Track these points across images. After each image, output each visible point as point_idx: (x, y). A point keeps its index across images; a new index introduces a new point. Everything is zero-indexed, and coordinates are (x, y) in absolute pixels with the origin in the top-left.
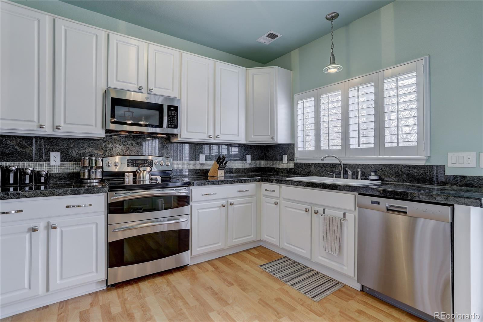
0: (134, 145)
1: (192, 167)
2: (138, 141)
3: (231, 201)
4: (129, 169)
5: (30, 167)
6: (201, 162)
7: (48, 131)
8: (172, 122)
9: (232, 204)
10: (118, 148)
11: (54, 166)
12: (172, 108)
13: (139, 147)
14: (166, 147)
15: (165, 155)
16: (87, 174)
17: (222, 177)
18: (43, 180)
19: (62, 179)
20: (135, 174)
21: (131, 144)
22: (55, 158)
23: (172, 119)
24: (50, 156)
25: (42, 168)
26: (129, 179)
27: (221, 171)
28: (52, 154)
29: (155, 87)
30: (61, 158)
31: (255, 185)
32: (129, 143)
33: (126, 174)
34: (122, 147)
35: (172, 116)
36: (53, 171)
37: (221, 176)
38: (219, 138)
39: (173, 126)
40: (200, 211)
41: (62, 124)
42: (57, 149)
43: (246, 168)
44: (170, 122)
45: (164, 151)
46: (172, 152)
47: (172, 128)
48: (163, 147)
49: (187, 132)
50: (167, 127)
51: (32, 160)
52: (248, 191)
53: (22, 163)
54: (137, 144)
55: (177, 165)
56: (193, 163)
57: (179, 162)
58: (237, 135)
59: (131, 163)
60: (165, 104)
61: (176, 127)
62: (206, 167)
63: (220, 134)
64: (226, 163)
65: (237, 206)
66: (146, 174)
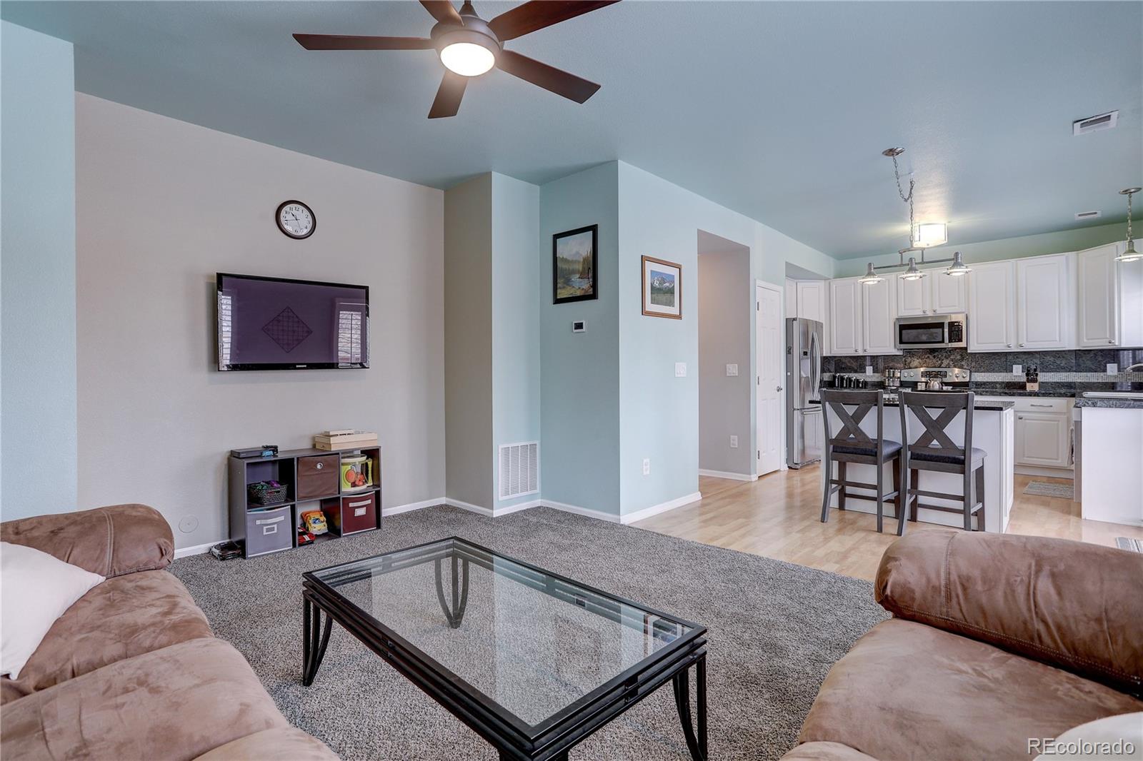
0: (930, 359)
1: (1003, 379)
3: (1020, 415)
4: (923, 379)
5: (854, 376)
6: (1015, 373)
7: (860, 353)
8: (956, 337)
9: (1021, 419)
10: (916, 362)
11: (870, 376)
12: (955, 324)
13: (936, 361)
14: (966, 359)
15: (965, 367)
16: (887, 382)
17: (1034, 389)
18: (861, 385)
20: (927, 383)
21: (928, 358)
22: (869, 369)
23: (956, 334)
24: (866, 369)
25: (861, 377)
26: (921, 388)
27: (1032, 384)
29: (941, 307)
30: (873, 370)
32: (926, 357)
33: (919, 384)
34: (920, 360)
35: (955, 331)
36: (868, 380)
37: (1032, 388)
38: (1023, 346)
39: (957, 340)
41: (868, 348)
42: (870, 363)
44: (954, 337)
45: (963, 363)
46: (974, 364)
47: (955, 342)
48: (962, 359)
49: (978, 343)
50: (949, 342)
51: (856, 372)
52: (1051, 406)
53: (850, 374)
54: (934, 357)
55: (980, 377)
56: (1004, 374)
57: (983, 374)
58: (1058, 340)
59: (924, 374)
60: (946, 322)
61: (960, 340)
62: (1024, 379)
63: (1025, 342)
64: (1037, 375)
65: (1027, 421)
66: (936, 385)
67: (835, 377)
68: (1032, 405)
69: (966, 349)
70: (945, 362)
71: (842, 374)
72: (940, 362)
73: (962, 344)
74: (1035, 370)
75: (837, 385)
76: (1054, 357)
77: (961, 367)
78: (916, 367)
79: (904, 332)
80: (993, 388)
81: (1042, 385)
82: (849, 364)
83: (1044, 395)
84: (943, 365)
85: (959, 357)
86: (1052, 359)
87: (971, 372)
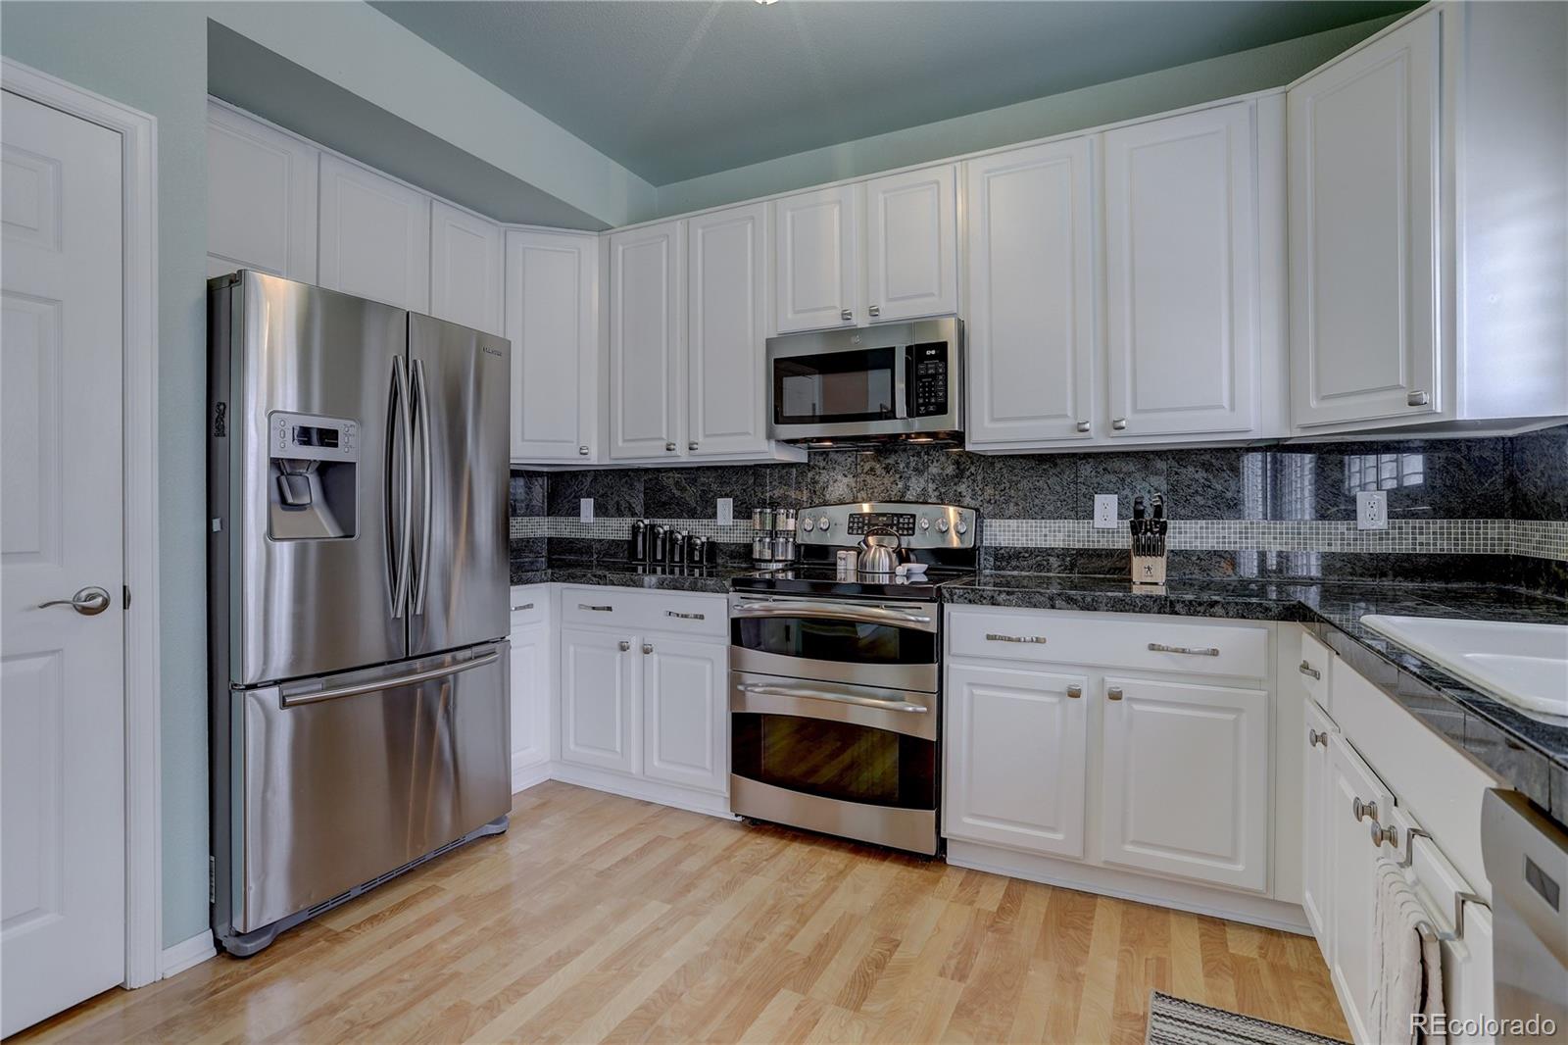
0: (878, 473)
1: (1064, 540)
2: (888, 461)
3: (1114, 681)
4: (851, 540)
5: (684, 527)
6: (1099, 522)
7: (683, 457)
8: (929, 397)
9: (1116, 696)
10: (840, 485)
11: (722, 528)
12: (928, 353)
13: (892, 479)
14: (968, 473)
15: (967, 500)
16: (757, 547)
17: (1156, 584)
18: (698, 555)
19: (735, 558)
20: (859, 551)
21: (872, 469)
22: (725, 507)
23: (930, 386)
24: (716, 507)
25: (701, 531)
26: (846, 569)
27: (1149, 560)
28: (720, 502)
29: (881, 301)
30: (734, 511)
31: (1264, 631)
32: (867, 467)
33: (841, 553)
34: (850, 480)
35: (927, 376)
36: (722, 539)
37: (1149, 580)
38: (1123, 428)
39: (931, 408)
40: (978, 692)
42: (728, 490)
43: (1357, 556)
44: (924, 398)
45: (962, 488)
46: (989, 491)
47: (928, 413)
48: (960, 474)
49: (993, 420)
50: (910, 414)
51: (692, 514)
52: (1215, 653)
53: (674, 522)
54: (887, 469)
55: (1007, 533)
56: (1069, 525)
57: (1013, 523)
58: (1226, 403)
59: (858, 523)
60: (900, 344)
61: (942, 409)
62: (1125, 541)
63: (1129, 414)
64: (1163, 529)
65: (1137, 707)
66: (881, 557)
67: (635, 529)
68: (1152, 647)
69: (959, 438)
70: (916, 485)
71: (658, 521)
72: (900, 485)
73: (949, 422)
74: (1158, 512)
75: (640, 556)
76: (1207, 467)
77: (957, 502)
78: (841, 503)
79: (789, 383)
80: (1039, 567)
81: (1180, 560)
82: (678, 493)
83: (1193, 609)
84: (909, 496)
85: (950, 470)
86: (1201, 475)
87: (980, 516)
